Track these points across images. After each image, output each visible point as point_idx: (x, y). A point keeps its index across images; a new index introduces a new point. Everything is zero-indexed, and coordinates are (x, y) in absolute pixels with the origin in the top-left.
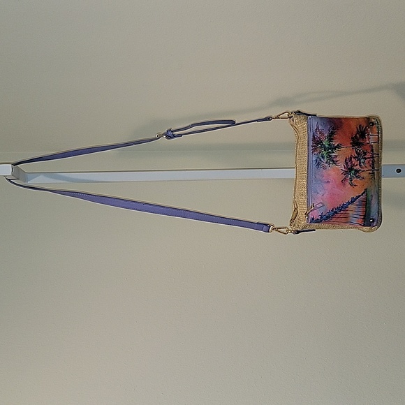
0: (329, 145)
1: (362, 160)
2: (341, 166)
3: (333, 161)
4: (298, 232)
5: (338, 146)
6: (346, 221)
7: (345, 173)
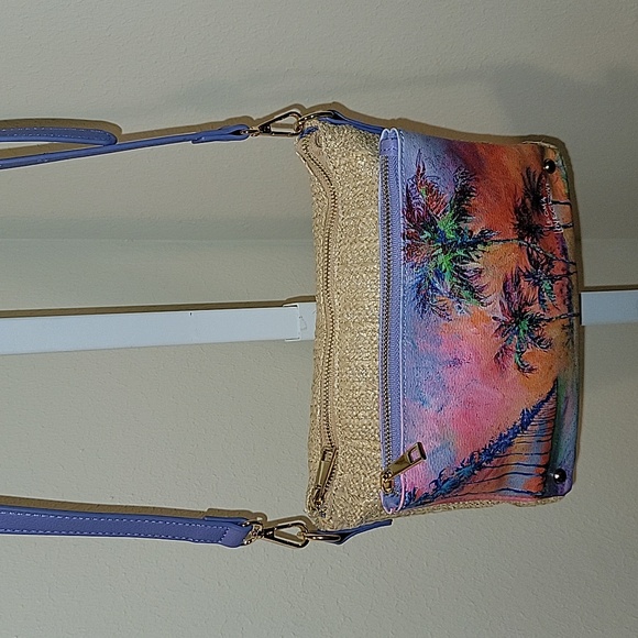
0: (458, 231)
1: (546, 285)
2: (493, 306)
3: (469, 288)
4: (341, 537)
5: (483, 239)
6: (500, 488)
7: (504, 329)
